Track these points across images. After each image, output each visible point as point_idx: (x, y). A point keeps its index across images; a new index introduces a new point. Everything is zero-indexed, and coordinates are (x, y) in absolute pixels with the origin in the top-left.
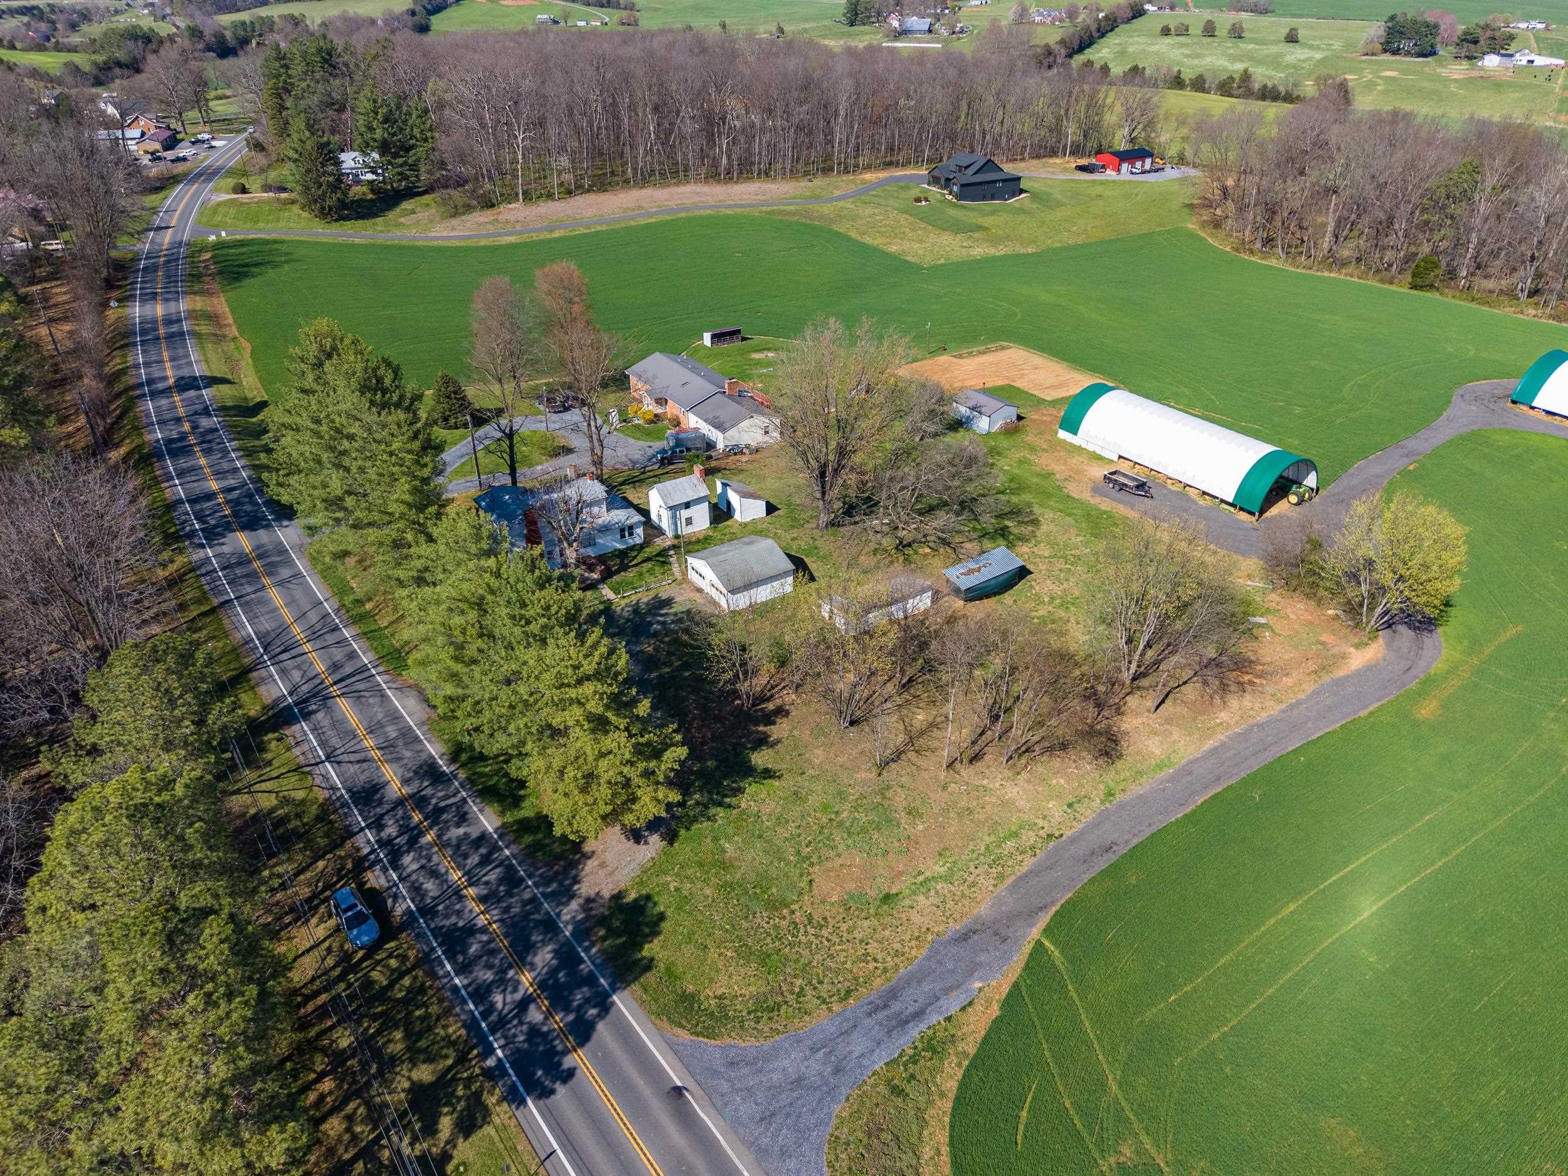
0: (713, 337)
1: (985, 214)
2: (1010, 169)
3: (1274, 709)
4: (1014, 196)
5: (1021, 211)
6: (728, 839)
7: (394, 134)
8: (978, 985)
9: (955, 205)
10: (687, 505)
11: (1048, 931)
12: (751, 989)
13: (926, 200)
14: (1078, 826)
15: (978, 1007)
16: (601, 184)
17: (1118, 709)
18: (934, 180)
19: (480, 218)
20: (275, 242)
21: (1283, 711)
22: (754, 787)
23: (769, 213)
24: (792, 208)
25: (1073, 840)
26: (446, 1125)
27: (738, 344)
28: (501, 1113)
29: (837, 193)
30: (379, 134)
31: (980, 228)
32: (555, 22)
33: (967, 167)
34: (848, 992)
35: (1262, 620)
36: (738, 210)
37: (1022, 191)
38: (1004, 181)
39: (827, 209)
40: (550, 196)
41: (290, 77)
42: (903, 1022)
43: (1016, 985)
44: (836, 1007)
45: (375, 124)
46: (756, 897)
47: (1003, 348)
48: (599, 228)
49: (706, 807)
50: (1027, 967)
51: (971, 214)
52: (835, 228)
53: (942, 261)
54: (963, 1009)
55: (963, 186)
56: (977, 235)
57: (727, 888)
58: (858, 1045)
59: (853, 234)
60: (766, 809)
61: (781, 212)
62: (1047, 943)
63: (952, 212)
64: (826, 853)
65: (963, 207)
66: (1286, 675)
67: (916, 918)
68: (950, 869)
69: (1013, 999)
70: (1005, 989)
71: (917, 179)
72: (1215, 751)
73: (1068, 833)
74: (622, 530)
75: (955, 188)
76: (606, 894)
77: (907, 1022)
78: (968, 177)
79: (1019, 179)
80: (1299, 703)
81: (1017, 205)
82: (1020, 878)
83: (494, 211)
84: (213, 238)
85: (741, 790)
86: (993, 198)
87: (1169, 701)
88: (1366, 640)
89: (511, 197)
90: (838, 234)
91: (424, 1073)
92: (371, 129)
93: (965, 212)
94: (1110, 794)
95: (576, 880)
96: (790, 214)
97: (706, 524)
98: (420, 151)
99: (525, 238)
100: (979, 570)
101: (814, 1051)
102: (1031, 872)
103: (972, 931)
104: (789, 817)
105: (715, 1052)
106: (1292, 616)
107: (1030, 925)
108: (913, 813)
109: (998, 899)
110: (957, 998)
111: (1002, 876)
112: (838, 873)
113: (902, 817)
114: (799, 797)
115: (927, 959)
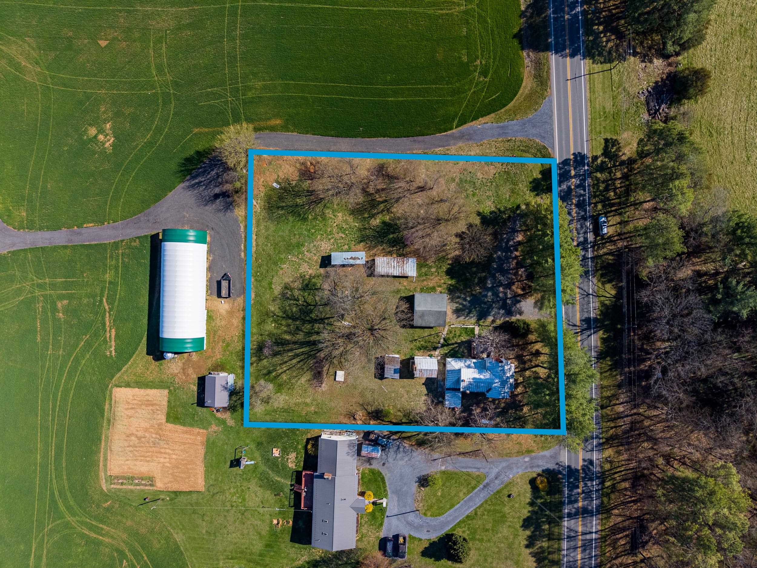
6: (506, 198)
8: (479, 127)
11: (451, 129)
15: (484, 121)
25: (420, 149)
26: (599, 161)
28: (590, 155)
34: (508, 141)
42: (502, 127)
43: (472, 121)
44: (514, 139)
46: (510, 178)
49: (504, 212)
50: (465, 123)
54: (487, 123)
57: (515, 184)
58: (516, 128)
60: (490, 203)
62: (454, 127)
64: (484, 181)
69: (475, 118)
70: (474, 122)
82: (444, 146)
85: (491, 213)
91: (599, 175)
101: (526, 131)
102: (440, 147)
103: (468, 140)
104: (486, 198)
105: (546, 142)
106: (262, 180)
107: (453, 133)
108: (453, 180)
109: (454, 145)
110: (486, 126)
111: (448, 150)
112: (486, 173)
113: (457, 180)
114: (479, 202)
115: (484, 139)
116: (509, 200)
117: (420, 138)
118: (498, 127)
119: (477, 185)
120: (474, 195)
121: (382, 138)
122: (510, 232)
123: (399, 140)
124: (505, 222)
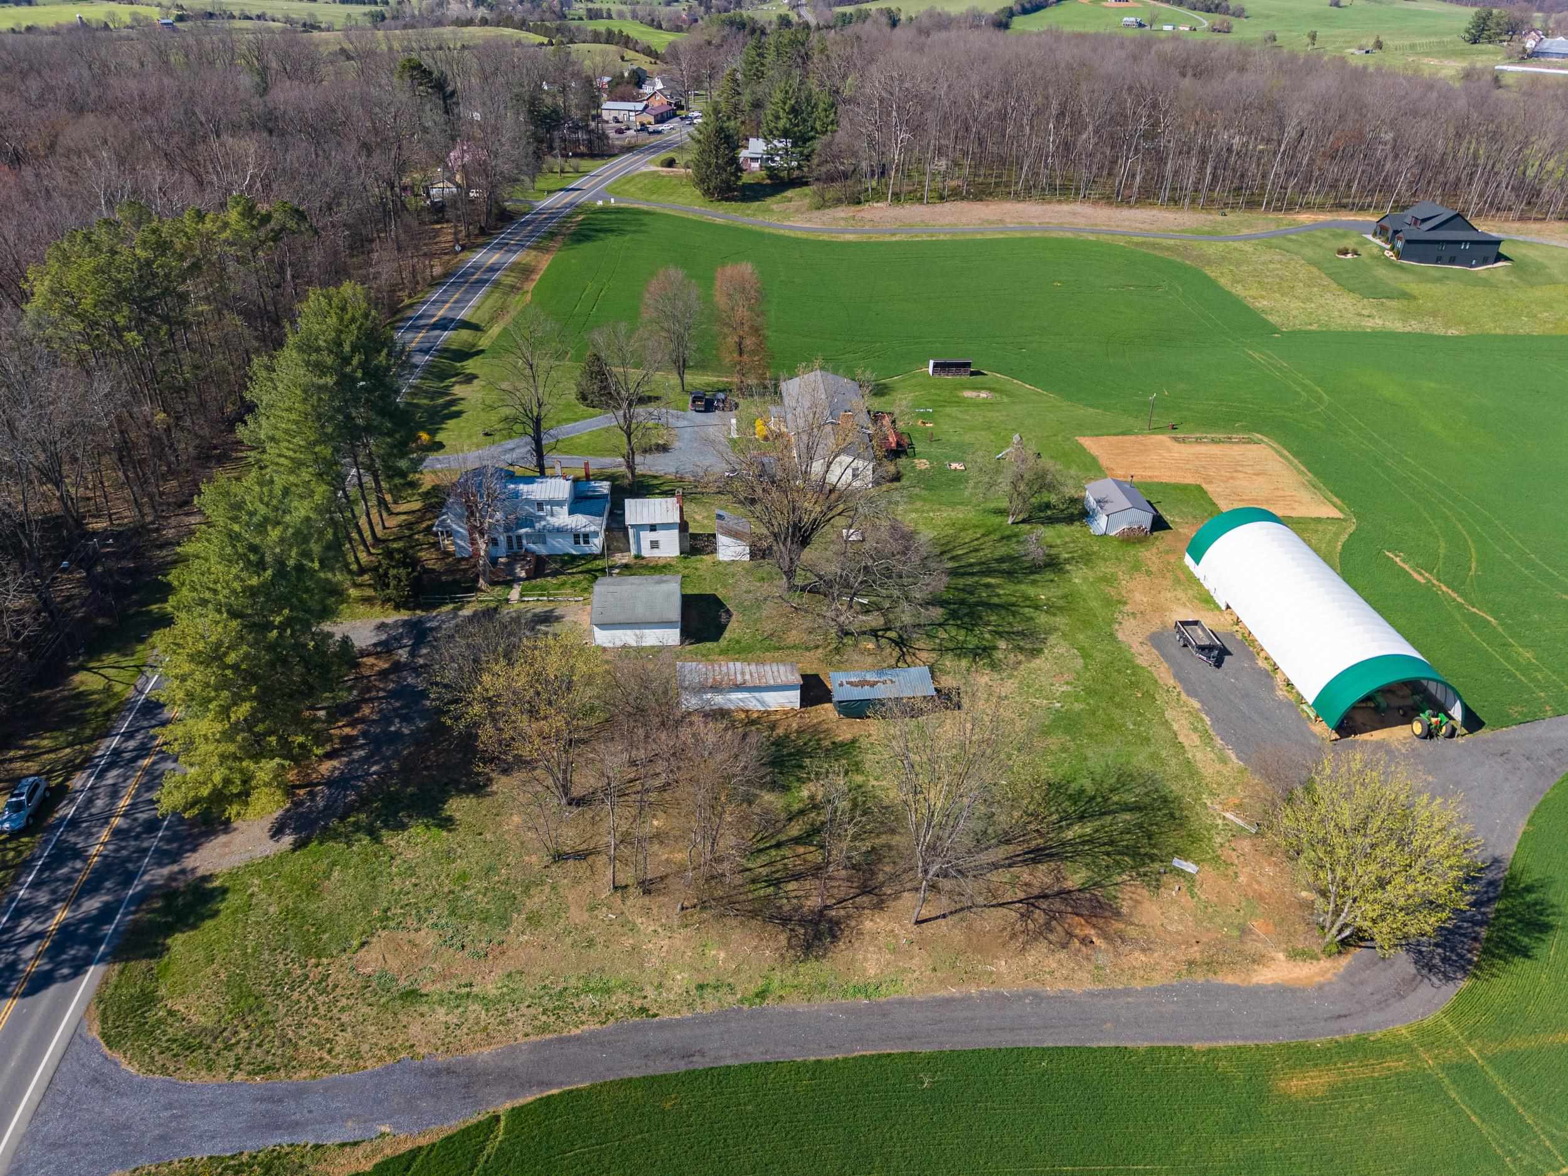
0: (936, 366)
1: (1423, 278)
2: (1487, 227)
3: (1083, 983)
4: (1485, 261)
5: (1486, 283)
6: (344, 868)
7: (797, 125)
8: (386, 1129)
9: (1391, 264)
10: (653, 528)
11: (516, 1113)
12: (203, 1019)
13: (1355, 253)
14: (687, 1014)
15: (359, 1152)
16: (980, 193)
17: (883, 901)
18: (1381, 231)
19: (843, 212)
20: (647, 213)
21: (1091, 994)
22: (420, 829)
23: (1137, 244)
24: (1172, 242)
25: (662, 1026)
27: (965, 378)
29: (1245, 231)
30: (781, 124)
31: (1405, 295)
32: (1141, 25)
33: (1424, 220)
34: (268, 1069)
35: (1190, 867)
36: (1102, 237)
37: (1500, 257)
38: (1472, 242)
39: (1213, 249)
40: (920, 200)
41: (763, 65)
42: (275, 1126)
43: (414, 1153)
44: (240, 1078)
45: (781, 114)
46: (305, 935)
47: (1250, 441)
48: (942, 237)
49: (359, 830)
50: (448, 1140)
51: (1404, 277)
52: (1208, 271)
53: (1314, 327)
54: (343, 1145)
55: (1408, 242)
56: (1394, 304)
59: (1222, 281)
60: (408, 855)
61: (1154, 246)
62: (502, 1124)
63: (1382, 272)
64: (412, 922)
65: (1402, 268)
66: (1143, 950)
67: (415, 1029)
68: (503, 995)
69: (396, 1161)
70: (406, 1147)
71: (1361, 227)
72: (949, 1001)
73: (665, 1016)
74: (577, 536)
75: (1399, 244)
76: (200, 872)
77: (278, 1128)
78: (1422, 232)
79: (1498, 242)
80: (1127, 992)
81: (1484, 275)
82: (560, 1040)
83: (859, 208)
84: (600, 203)
85: (403, 827)
86: (1452, 261)
87: (951, 920)
88: (1317, 950)
89: (878, 195)
90: (1206, 277)
92: (778, 118)
93: (1399, 274)
94: (762, 994)
95: (194, 850)
96: (1168, 248)
97: (676, 552)
98: (817, 145)
99: (864, 238)
100: (875, 683)
101: (169, 1106)
102: (578, 1038)
103: (449, 1071)
104: (420, 871)
105: (96, 1060)
106: (1242, 879)
107: (510, 1096)
108: (534, 920)
109: (512, 1049)
110: (350, 1131)
111: (544, 1028)
112: (398, 948)
113: (518, 920)
114: (449, 856)
115: (372, 1075)
116: (334, 864)
117: (660, 1067)
118: (294, 1126)
119: (442, 908)
120: (464, 876)
121: (828, 1057)
122: (358, 778)
123: (757, 1056)
124: (363, 802)
